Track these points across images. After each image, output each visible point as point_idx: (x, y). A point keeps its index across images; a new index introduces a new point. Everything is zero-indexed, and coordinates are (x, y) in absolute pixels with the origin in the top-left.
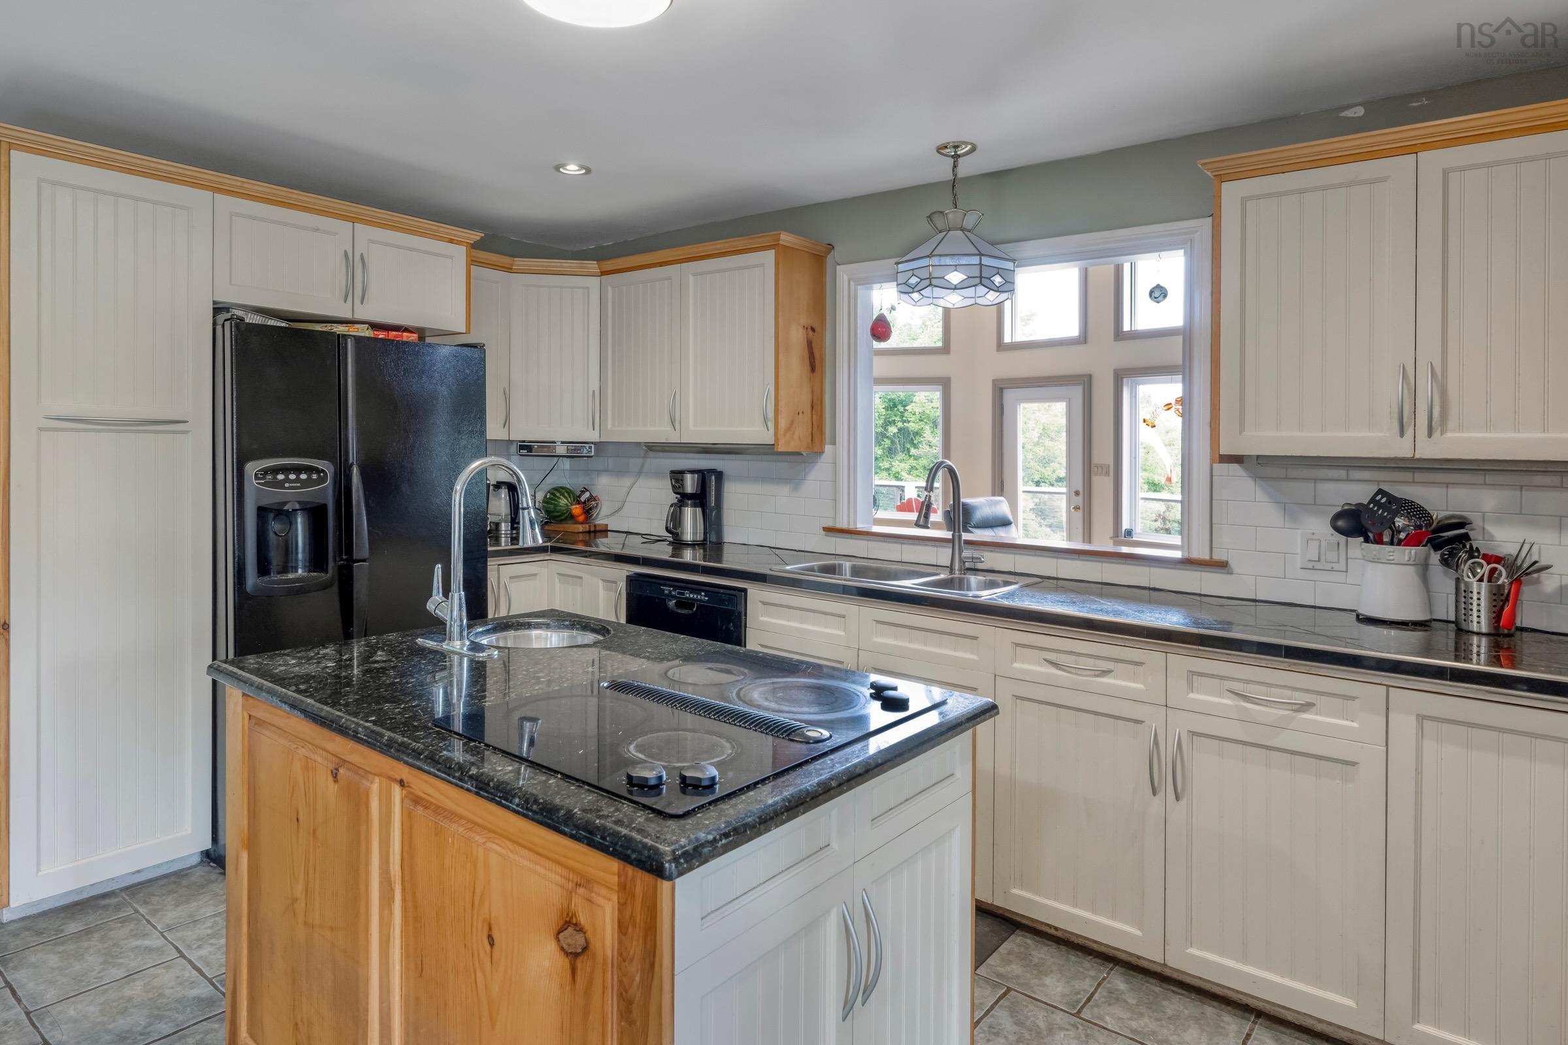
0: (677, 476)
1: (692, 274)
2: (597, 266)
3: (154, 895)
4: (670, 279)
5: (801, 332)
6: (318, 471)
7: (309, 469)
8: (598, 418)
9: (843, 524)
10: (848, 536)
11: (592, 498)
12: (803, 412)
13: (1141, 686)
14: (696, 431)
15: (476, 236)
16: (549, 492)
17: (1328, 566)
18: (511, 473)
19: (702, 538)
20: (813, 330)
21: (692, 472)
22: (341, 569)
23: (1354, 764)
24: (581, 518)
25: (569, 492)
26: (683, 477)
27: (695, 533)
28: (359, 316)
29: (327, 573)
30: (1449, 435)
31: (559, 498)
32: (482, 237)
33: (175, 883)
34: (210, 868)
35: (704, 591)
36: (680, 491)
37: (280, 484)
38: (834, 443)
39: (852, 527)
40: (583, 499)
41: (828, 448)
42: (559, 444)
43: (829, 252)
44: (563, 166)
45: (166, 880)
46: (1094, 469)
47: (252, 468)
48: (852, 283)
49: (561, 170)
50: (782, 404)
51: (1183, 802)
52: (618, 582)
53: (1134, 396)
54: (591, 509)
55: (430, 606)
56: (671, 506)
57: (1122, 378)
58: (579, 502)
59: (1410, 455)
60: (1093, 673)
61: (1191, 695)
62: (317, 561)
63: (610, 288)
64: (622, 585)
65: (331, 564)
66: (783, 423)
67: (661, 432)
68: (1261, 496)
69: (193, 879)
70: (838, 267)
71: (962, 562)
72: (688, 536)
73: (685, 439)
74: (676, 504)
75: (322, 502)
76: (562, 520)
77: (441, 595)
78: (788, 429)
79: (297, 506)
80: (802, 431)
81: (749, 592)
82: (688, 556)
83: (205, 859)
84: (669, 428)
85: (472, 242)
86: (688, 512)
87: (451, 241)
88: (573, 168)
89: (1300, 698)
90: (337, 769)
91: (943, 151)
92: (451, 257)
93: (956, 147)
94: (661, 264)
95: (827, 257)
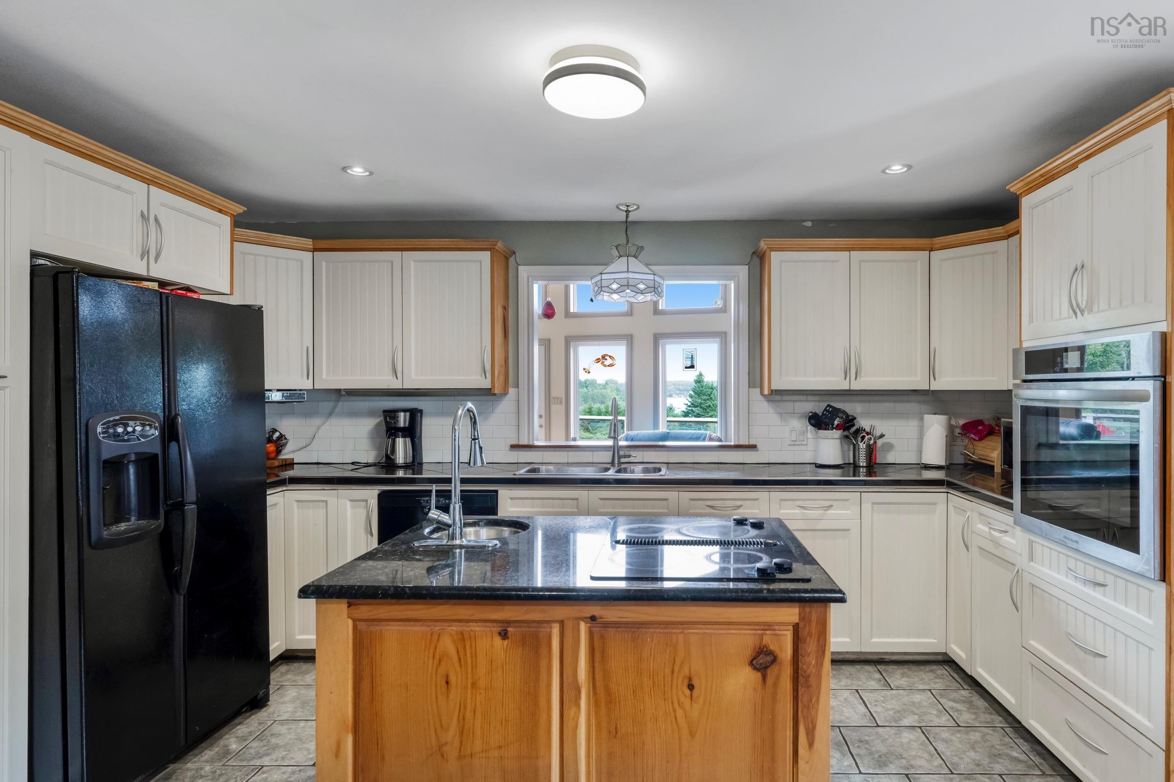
0: (391, 416)
1: (413, 261)
2: (311, 243)
4: (390, 262)
5: (502, 309)
8: (311, 371)
9: (524, 441)
10: (528, 449)
11: (281, 436)
12: (502, 366)
13: (757, 511)
15: (240, 209)
17: (800, 443)
19: (411, 461)
20: (505, 309)
21: (405, 411)
23: (848, 530)
24: (274, 455)
26: (397, 415)
27: (405, 457)
28: (154, 274)
29: (159, 519)
30: (862, 379)
32: (245, 211)
36: (394, 425)
38: (517, 386)
39: (531, 443)
40: (274, 438)
41: (512, 390)
42: (274, 391)
43: (511, 255)
44: (350, 167)
46: (552, 400)
48: (530, 279)
49: (348, 171)
50: (496, 359)
52: (369, 501)
53: (576, 354)
54: (281, 446)
57: (570, 342)
58: (271, 441)
59: (848, 388)
61: (781, 511)
63: (324, 263)
66: (496, 374)
70: (519, 267)
72: (400, 460)
75: (154, 452)
78: (498, 378)
79: (133, 458)
80: (502, 379)
81: (500, 492)
82: (400, 474)
84: (392, 378)
85: (236, 214)
86: (400, 442)
87: (220, 211)
88: (358, 171)
89: (828, 503)
90: (505, 630)
91: (620, 207)
92: (219, 226)
93: (628, 206)
94: (381, 250)
95: (510, 259)
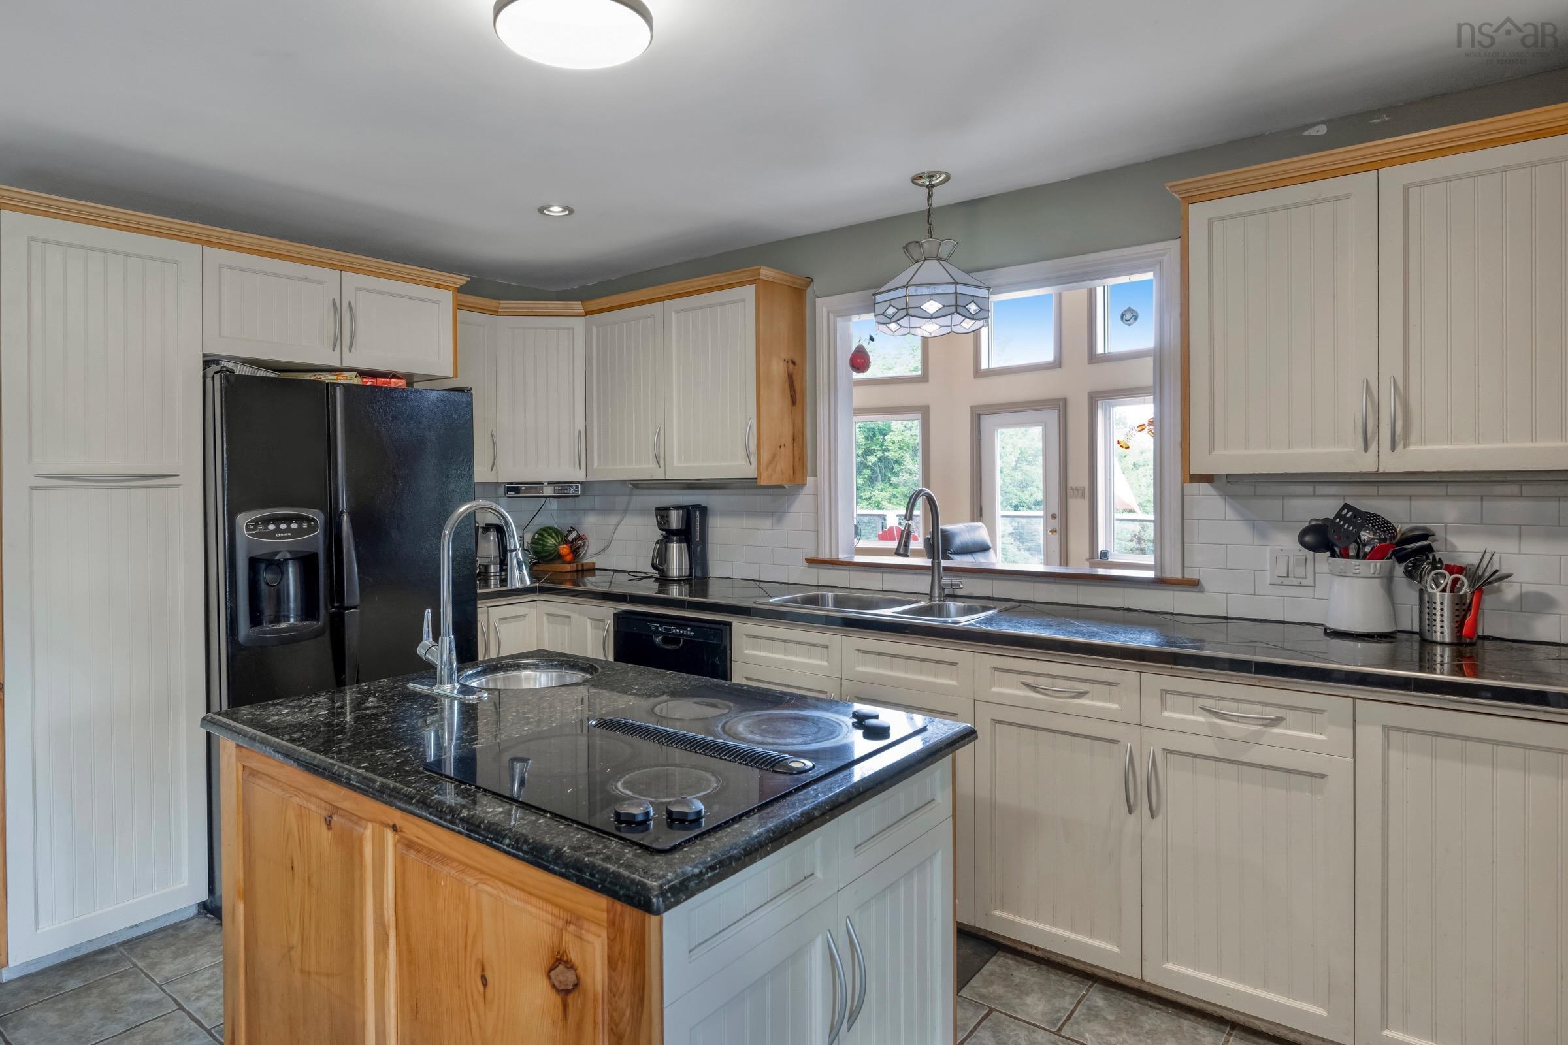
0: (662, 513)
1: (675, 312)
2: (581, 306)
3: (151, 950)
4: (653, 316)
5: (782, 365)
6: (309, 520)
7: (299, 519)
8: (583, 458)
9: (825, 555)
10: (830, 566)
11: (579, 537)
12: (784, 446)
13: (1116, 706)
14: (680, 467)
15: (462, 280)
16: (537, 533)
17: (1296, 582)
18: (499, 515)
19: (687, 574)
20: (794, 363)
21: (677, 508)
22: (332, 617)
23: (1324, 776)
24: (569, 558)
25: (557, 532)
26: (668, 513)
27: (680, 569)
28: (347, 364)
29: (318, 620)
30: (1411, 448)
31: (547, 538)
32: (468, 281)
33: (172, 936)
34: (207, 919)
35: (689, 626)
36: (666, 527)
37: (271, 535)
38: (815, 474)
39: (834, 557)
40: (570, 538)
41: (810, 480)
42: (546, 484)
43: (808, 285)
44: (544, 208)
45: (163, 933)
46: (1070, 492)
47: (243, 519)
48: (831, 316)
49: (547, 212)
50: (764, 438)
51: (1159, 819)
52: (606, 621)
53: (1108, 418)
54: (578, 548)
55: (421, 651)
56: (657, 542)
57: (1096, 401)
58: (566, 542)
59: (1374, 469)
60: (1069, 695)
61: (1165, 714)
62: (309, 609)
63: (594, 328)
64: (610, 623)
65: (322, 612)
66: (765, 457)
67: (647, 470)
68: (1231, 514)
69: (191, 931)
70: (817, 300)
71: (942, 589)
72: (674, 572)
73: (670, 476)
74: (661, 540)
75: (313, 550)
76: (551, 560)
77: (431, 639)
78: (770, 462)
79: (288, 556)
80: (783, 465)
81: (734, 625)
82: (674, 592)
83: (202, 911)
84: (655, 465)
85: (458, 286)
86: (674, 548)
87: (437, 286)
88: (556, 210)
89: (1270, 713)
90: (330, 817)
91: (918, 182)
92: (437, 302)
93: (931, 177)
94: (644, 303)
95: (806, 290)
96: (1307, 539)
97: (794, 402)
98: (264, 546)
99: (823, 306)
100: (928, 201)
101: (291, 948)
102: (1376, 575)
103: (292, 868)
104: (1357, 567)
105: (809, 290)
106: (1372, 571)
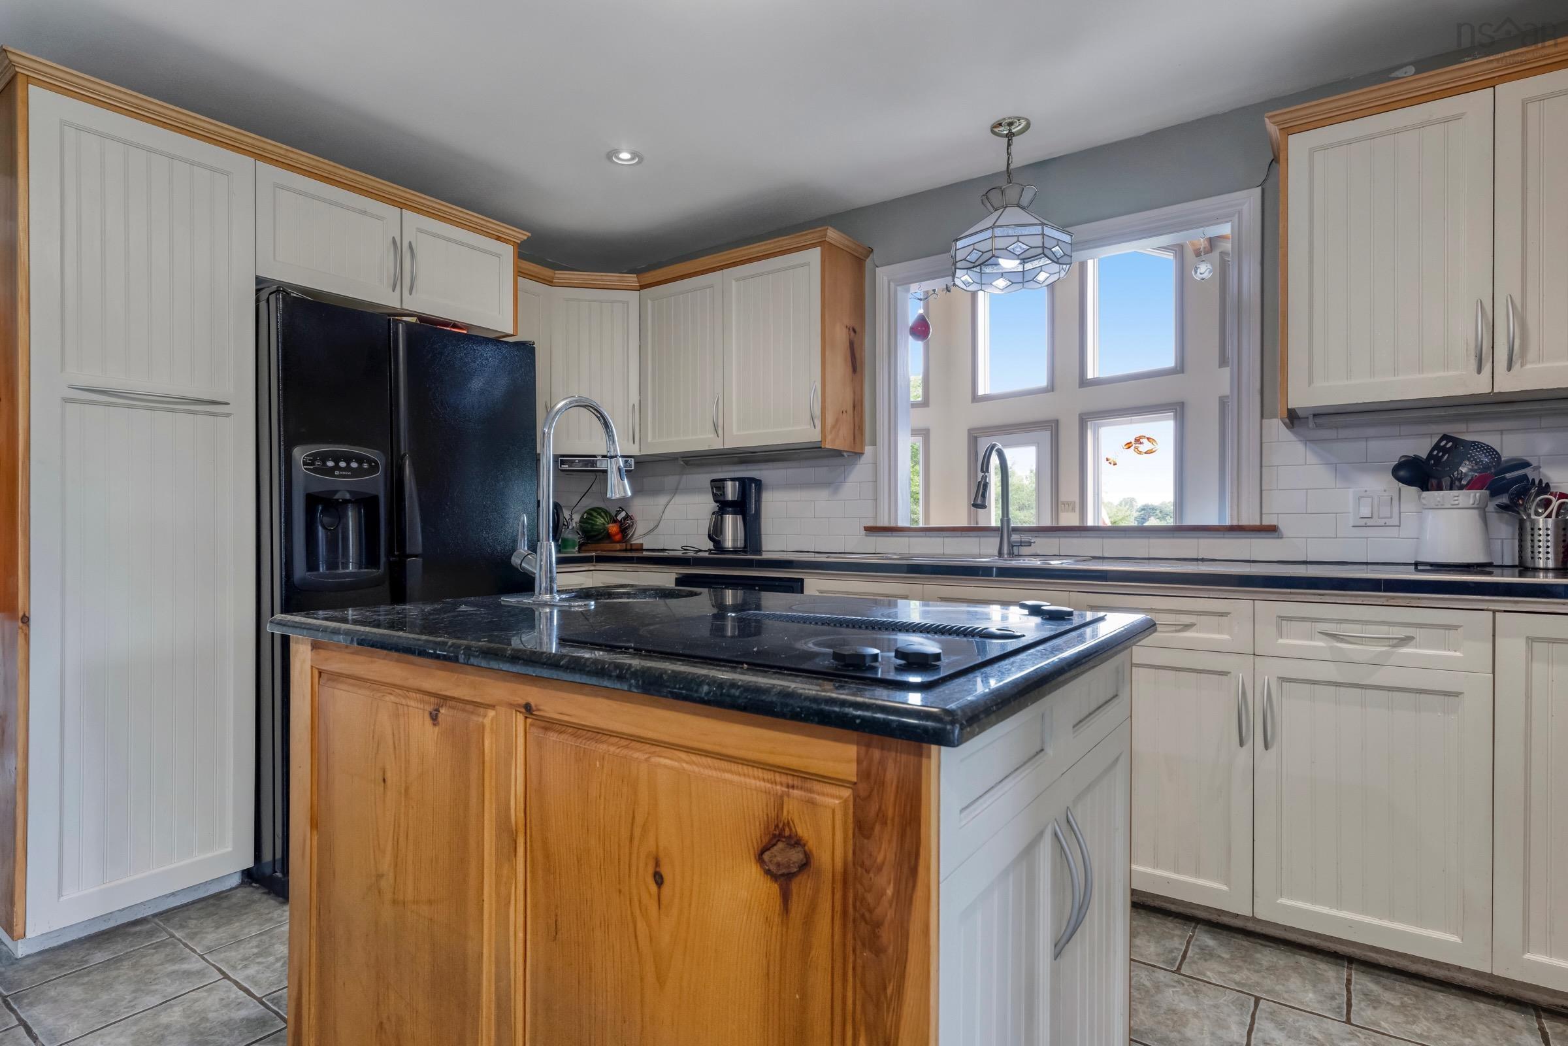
0: (718, 486)
1: (735, 279)
2: (636, 278)
3: (190, 918)
4: (712, 286)
5: (845, 331)
6: (369, 461)
7: (360, 459)
8: (637, 431)
9: (884, 522)
10: (889, 533)
11: (627, 517)
12: (846, 412)
13: (1226, 637)
14: (739, 436)
16: (585, 513)
18: (599, 415)
19: (743, 546)
20: (854, 331)
21: (733, 480)
22: (390, 565)
23: (1458, 694)
24: (618, 537)
25: (606, 512)
26: (724, 484)
27: (736, 541)
28: (407, 307)
29: (379, 568)
30: (1529, 366)
31: (596, 517)
32: (529, 237)
33: (214, 905)
34: (251, 889)
35: (757, 585)
36: (721, 498)
37: (330, 472)
38: (874, 444)
39: (893, 524)
40: (619, 517)
41: (868, 449)
42: (600, 458)
43: (867, 257)
44: (616, 154)
45: (204, 903)
47: (300, 454)
48: (892, 284)
49: (614, 158)
50: (828, 400)
51: (1273, 751)
54: (626, 528)
55: (515, 560)
56: (714, 513)
58: (615, 521)
59: (1487, 390)
60: (1173, 628)
61: (1281, 641)
62: (369, 557)
63: (649, 301)
65: (383, 559)
66: (830, 420)
67: (702, 440)
68: (1310, 459)
69: (234, 900)
70: (877, 269)
71: (1012, 546)
72: (729, 543)
73: (730, 444)
74: (717, 512)
75: (374, 493)
76: (600, 539)
77: (526, 548)
78: (834, 427)
79: (348, 496)
80: (845, 430)
81: (807, 582)
83: (246, 880)
84: (712, 435)
85: (519, 242)
86: (729, 519)
87: (499, 239)
88: (625, 157)
89: (1402, 631)
90: (437, 710)
91: (996, 130)
92: (499, 256)
93: (1010, 124)
94: (702, 272)
95: (865, 261)
96: (1402, 473)
97: (854, 370)
98: (322, 484)
99: (883, 275)
100: (1008, 149)
101: (380, 876)
102: (1473, 506)
103: (384, 780)
104: (1456, 498)
105: (868, 261)
106: (1471, 502)
